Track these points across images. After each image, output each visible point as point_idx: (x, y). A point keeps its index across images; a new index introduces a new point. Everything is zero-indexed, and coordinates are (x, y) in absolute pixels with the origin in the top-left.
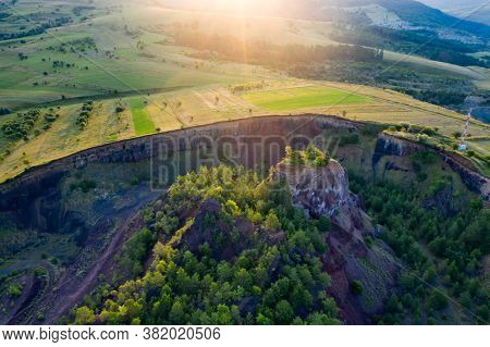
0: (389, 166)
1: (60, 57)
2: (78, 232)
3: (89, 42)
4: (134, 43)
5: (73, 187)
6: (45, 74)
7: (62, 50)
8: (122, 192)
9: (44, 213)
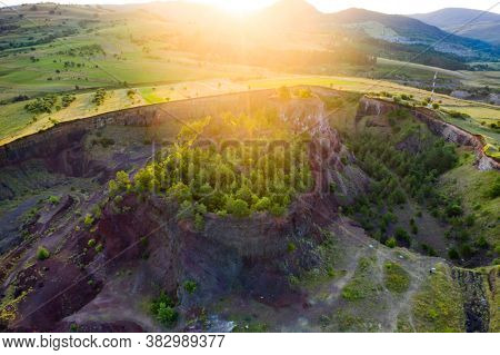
0: (369, 124)
1: (70, 59)
2: (100, 175)
3: (97, 48)
4: (140, 48)
5: (94, 143)
6: (58, 72)
7: (71, 54)
8: (137, 149)
9: (70, 162)
